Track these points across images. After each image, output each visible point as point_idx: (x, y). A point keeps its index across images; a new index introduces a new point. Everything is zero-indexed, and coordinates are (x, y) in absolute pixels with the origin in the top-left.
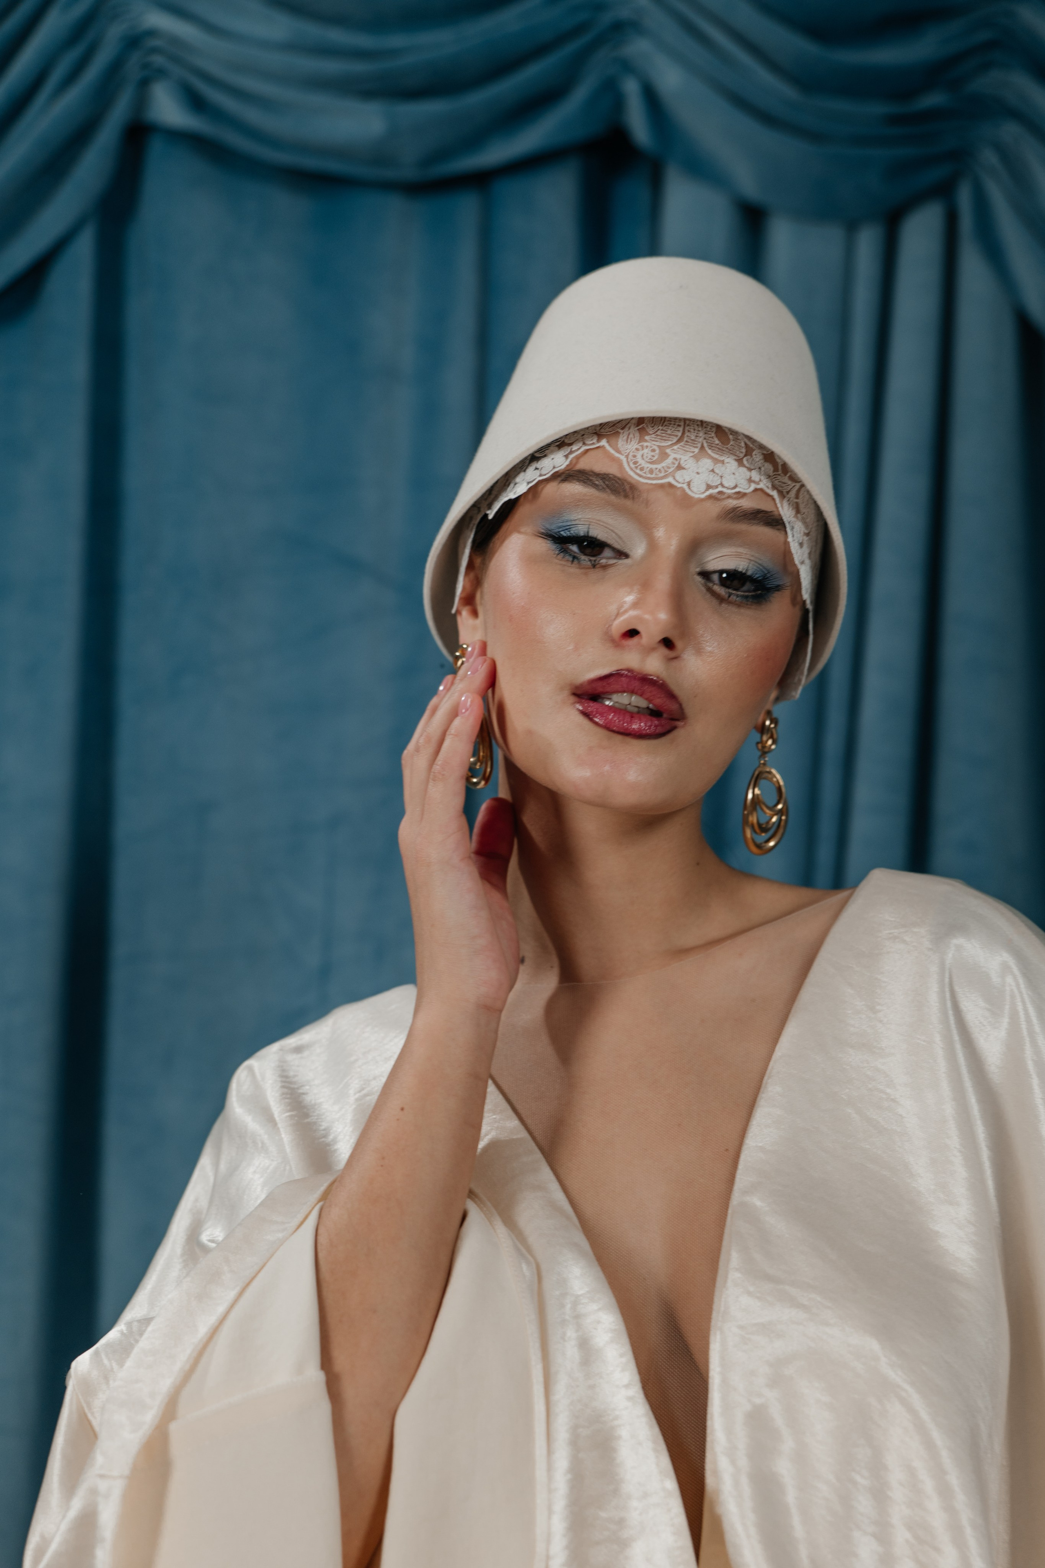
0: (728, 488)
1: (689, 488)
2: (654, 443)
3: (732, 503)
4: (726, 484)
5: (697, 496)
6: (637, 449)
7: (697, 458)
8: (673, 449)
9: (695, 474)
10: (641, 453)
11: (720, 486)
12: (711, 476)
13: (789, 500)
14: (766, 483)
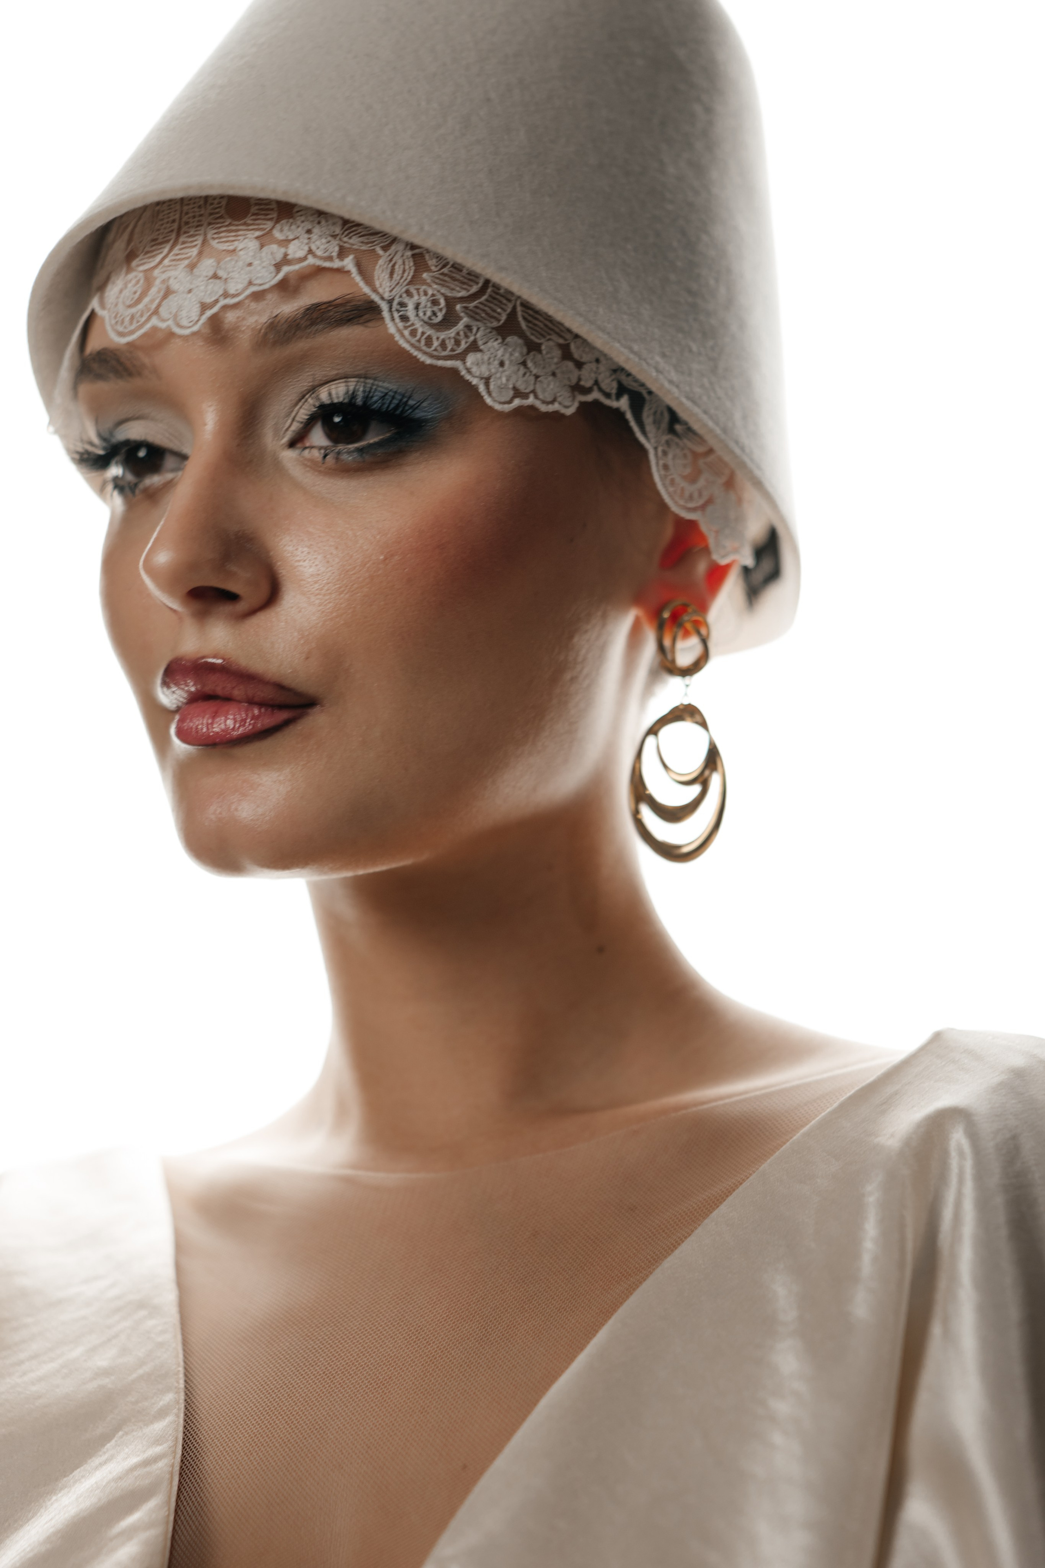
0: (234, 296)
1: (177, 323)
2: (140, 268)
3: (263, 316)
4: (232, 290)
6: (121, 290)
7: (192, 265)
8: (163, 266)
9: (185, 295)
10: (123, 294)
11: (222, 298)
12: (212, 283)
13: (391, 260)
14: (325, 253)
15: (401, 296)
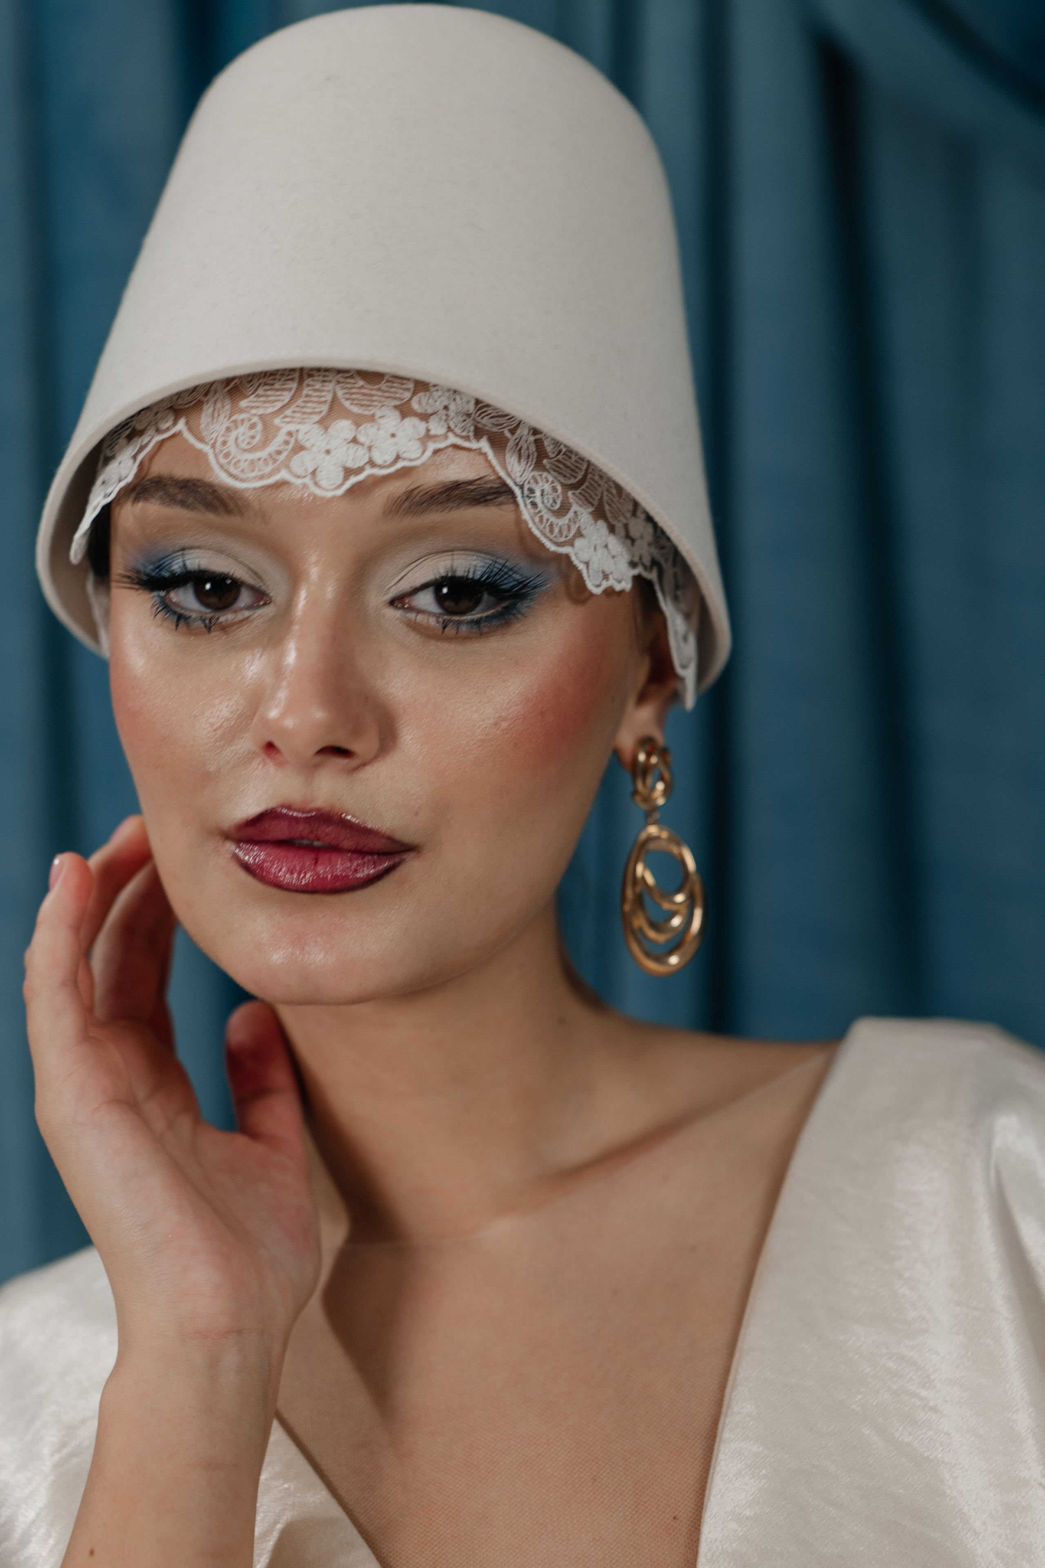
0: (381, 467)
1: (316, 484)
2: (254, 411)
3: (399, 487)
4: (379, 461)
5: (330, 494)
6: (228, 429)
7: (324, 423)
8: (286, 417)
9: (323, 455)
10: (233, 435)
11: (368, 467)
12: (353, 448)
13: (517, 444)
14: (463, 432)
15: (529, 483)
